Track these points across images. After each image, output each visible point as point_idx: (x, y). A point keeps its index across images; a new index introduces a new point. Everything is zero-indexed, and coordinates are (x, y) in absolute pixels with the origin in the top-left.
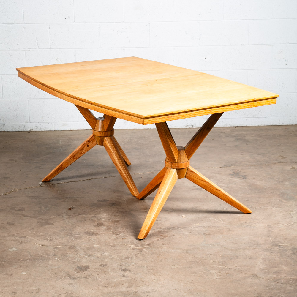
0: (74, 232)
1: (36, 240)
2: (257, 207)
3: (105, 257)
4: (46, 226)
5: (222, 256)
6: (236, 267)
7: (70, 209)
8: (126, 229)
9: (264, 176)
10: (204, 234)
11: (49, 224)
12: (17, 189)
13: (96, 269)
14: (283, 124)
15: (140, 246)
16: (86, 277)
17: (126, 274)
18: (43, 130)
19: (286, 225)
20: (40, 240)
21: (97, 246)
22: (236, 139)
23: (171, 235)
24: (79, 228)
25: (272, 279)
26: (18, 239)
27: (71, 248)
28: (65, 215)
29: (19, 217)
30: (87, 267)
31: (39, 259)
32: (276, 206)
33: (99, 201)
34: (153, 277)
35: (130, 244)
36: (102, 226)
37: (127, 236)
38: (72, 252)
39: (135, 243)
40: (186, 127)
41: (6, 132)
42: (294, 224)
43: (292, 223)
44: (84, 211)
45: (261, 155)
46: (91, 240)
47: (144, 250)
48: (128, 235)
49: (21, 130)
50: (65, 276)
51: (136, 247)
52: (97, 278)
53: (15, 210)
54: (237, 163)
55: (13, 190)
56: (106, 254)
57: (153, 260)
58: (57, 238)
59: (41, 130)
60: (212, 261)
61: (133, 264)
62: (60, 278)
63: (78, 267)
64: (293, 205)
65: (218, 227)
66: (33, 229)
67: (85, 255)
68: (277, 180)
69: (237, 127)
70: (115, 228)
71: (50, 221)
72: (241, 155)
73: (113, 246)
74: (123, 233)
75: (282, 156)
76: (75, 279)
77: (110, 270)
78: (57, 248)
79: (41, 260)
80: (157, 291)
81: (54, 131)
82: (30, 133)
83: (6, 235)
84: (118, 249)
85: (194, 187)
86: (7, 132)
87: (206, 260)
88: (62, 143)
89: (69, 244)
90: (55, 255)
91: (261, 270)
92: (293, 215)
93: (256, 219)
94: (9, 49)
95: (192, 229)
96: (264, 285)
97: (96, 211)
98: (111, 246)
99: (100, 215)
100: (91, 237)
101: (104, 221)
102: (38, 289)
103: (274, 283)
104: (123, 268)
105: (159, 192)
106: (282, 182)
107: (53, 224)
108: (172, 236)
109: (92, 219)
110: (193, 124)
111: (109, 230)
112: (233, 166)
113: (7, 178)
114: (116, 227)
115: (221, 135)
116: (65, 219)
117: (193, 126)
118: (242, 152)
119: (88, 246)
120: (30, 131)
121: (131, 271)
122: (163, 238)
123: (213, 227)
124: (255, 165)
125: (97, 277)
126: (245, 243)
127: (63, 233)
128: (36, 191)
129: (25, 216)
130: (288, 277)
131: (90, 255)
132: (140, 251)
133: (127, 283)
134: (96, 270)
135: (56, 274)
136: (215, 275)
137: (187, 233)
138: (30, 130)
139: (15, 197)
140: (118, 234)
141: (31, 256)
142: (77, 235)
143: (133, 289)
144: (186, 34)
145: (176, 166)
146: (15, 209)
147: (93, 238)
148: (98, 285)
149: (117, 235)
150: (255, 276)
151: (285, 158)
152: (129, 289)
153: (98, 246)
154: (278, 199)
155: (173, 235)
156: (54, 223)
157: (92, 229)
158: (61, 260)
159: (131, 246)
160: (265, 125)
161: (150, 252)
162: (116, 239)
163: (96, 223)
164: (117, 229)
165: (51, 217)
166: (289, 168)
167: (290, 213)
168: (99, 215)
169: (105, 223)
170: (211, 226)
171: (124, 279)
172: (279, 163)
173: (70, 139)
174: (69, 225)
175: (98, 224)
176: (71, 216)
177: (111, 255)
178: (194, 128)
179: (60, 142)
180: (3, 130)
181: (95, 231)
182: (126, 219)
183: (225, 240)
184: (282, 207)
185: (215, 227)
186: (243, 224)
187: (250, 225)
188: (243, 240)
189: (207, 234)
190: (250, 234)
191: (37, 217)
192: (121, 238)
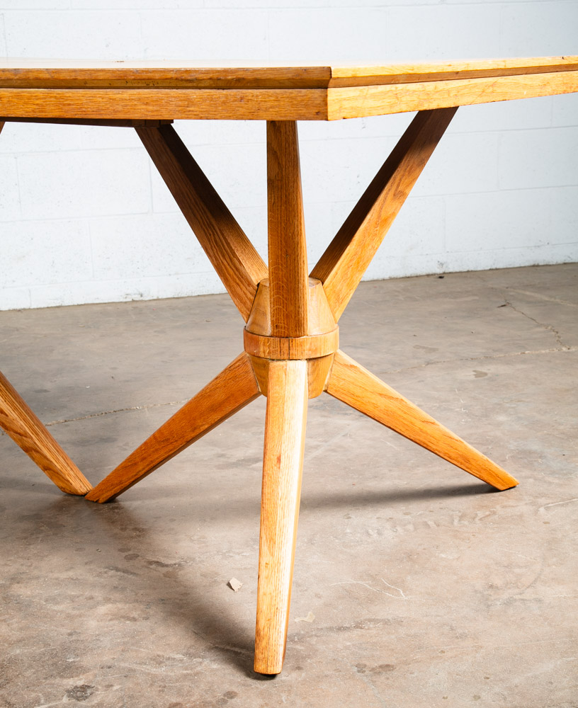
2: (480, 514)
10: (361, 668)
23: (220, 695)
40: (125, 300)
65: (399, 622)
68: (466, 413)
85: (222, 459)
93: (520, 567)
95: (298, 647)
106: (486, 416)
108: (225, 702)
110: (141, 291)
115: (224, 310)
117: (142, 296)
123: (380, 625)
151: (434, 350)
154: (523, 474)
155: (231, 695)
166: (467, 374)
170: (370, 620)
172: (428, 363)
178: (146, 301)
184: (567, 504)
185: (386, 622)
186: (486, 593)
187: (517, 597)
188: (552, 683)
189: (373, 669)
190: (554, 645)
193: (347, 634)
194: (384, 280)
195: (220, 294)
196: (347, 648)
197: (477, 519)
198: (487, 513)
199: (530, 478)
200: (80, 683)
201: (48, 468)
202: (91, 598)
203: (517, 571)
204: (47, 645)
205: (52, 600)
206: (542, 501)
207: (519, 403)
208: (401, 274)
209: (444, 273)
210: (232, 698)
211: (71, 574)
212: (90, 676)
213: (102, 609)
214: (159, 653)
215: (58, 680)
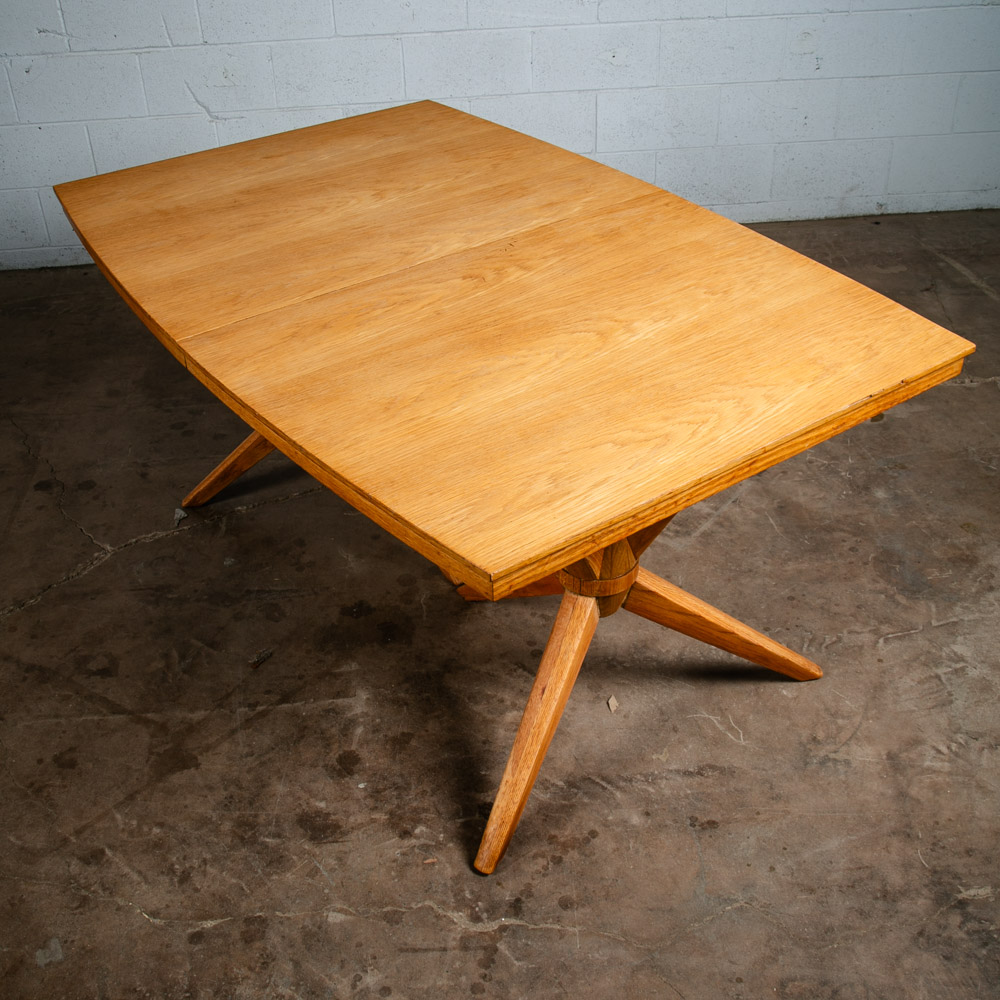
0: (262, 819)
1: (135, 877)
4: (176, 779)
7: (256, 665)
8: (434, 793)
10: (693, 822)
11: (186, 762)
12: (109, 548)
15: (485, 915)
19: (945, 750)
20: (147, 881)
21: (340, 916)
23: (586, 833)
24: (281, 788)
26: (77, 870)
27: (249, 931)
28: (240, 704)
29: (96, 718)
33: (345, 611)
35: (452, 900)
36: (356, 777)
37: (439, 846)
38: (253, 964)
39: (467, 895)
42: (967, 743)
43: (960, 739)
44: (297, 674)
46: (317, 871)
47: (502, 947)
48: (441, 837)
51: (472, 928)
53: (90, 674)
55: (96, 555)
56: (371, 979)
58: (205, 862)
64: (933, 622)
65: (732, 773)
66: (132, 797)
68: (850, 480)
70: (397, 788)
71: (189, 745)
73: (395, 917)
74: (425, 822)
78: (201, 936)
83: (37, 839)
84: (410, 941)
89: (244, 907)
92: (949, 688)
93: (843, 717)
95: (650, 789)
97: (335, 675)
98: (385, 917)
99: (350, 701)
100: (318, 851)
101: (361, 743)
105: (540, 687)
106: (867, 488)
107: (197, 766)
108: (587, 840)
109: (324, 725)
111: (379, 804)
113: (90, 485)
114: (400, 781)
116: (236, 731)
119: (308, 922)
122: (561, 860)
123: (717, 773)
126: (840, 889)
127: (227, 826)
129: (114, 709)
132: (490, 955)
137: (636, 819)
140: (409, 827)
142: (274, 841)
145: (597, 588)
146: (90, 666)
147: (326, 861)
149: (406, 833)
153: (343, 917)
154: (878, 586)
155: (593, 834)
156: (201, 754)
157: (323, 797)
159: (455, 917)
161: (524, 965)
162: (402, 869)
163: (333, 756)
164: (404, 796)
165: (195, 717)
167: (938, 672)
168: (346, 701)
169: (364, 753)
170: (710, 767)
174: (249, 771)
175: (340, 760)
176: (259, 709)
181: (331, 808)
182: (433, 726)
183: (772, 869)
184: (904, 636)
185: (722, 770)
186: (808, 746)
187: (832, 756)
188: (831, 862)
189: (702, 824)
190: (845, 819)
191: (150, 715)
192: (419, 861)
193: (689, 780)
194: (819, 220)
196: (687, 796)
198: (834, 639)
199: (882, 593)
203: (840, 722)
204: (467, 752)
206: (885, 628)
207: (901, 471)
208: (837, 214)
209: (882, 215)
210: (594, 837)
214: (548, 777)
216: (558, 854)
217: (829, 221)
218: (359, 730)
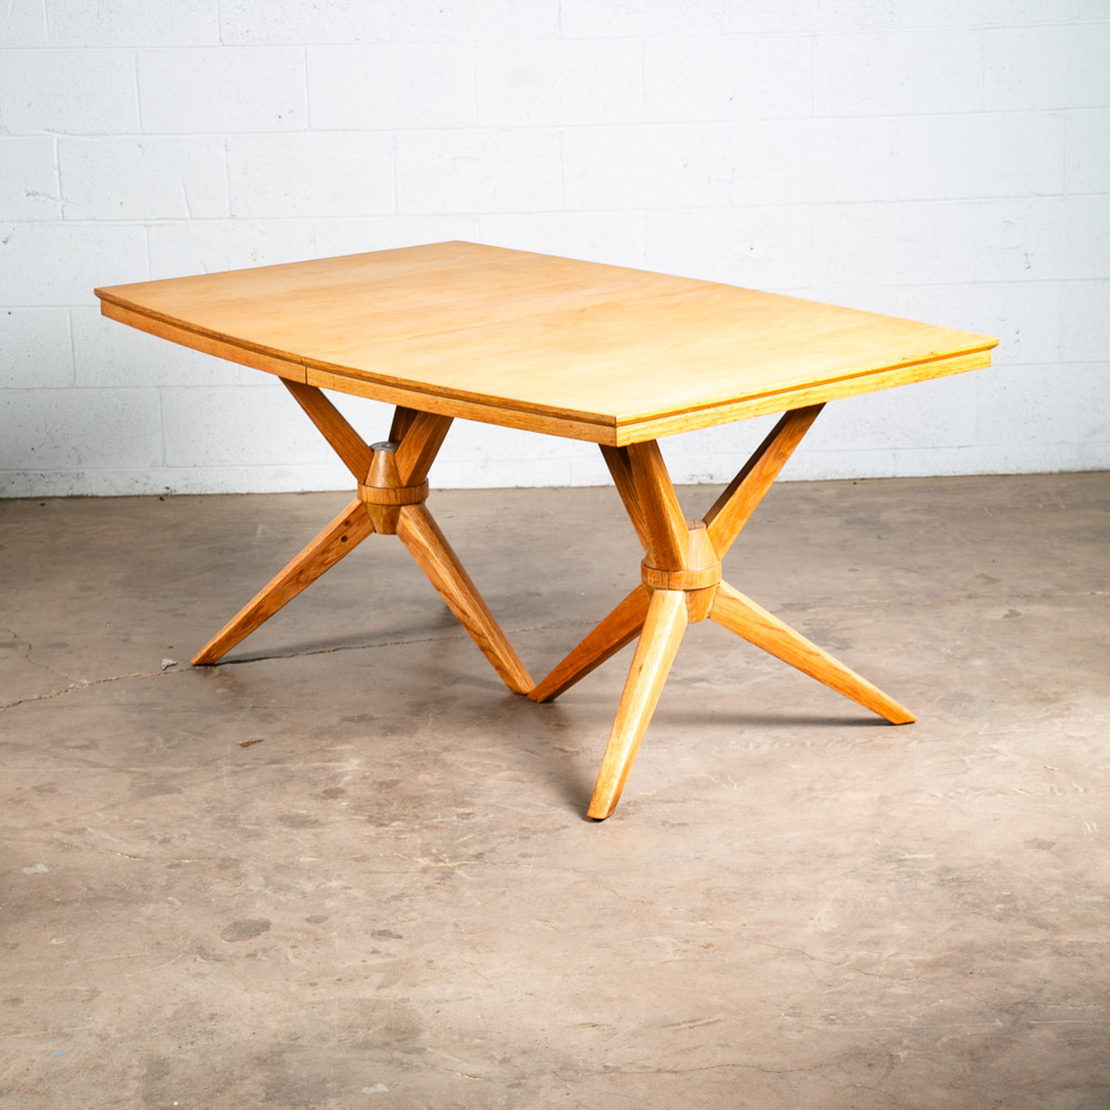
0: (243, 816)
1: (117, 840)
2: (858, 741)
3: (328, 894)
4: (158, 798)
5: (708, 893)
6: (744, 925)
7: (245, 745)
8: (414, 807)
9: (910, 640)
10: (664, 823)
11: (168, 791)
12: (86, 682)
13: (292, 930)
14: (1019, 472)
15: (447, 860)
16: (253, 955)
17: (384, 945)
18: (209, 492)
19: (940, 795)
20: (127, 842)
21: (310, 859)
22: (846, 521)
23: (557, 826)
24: (263, 804)
25: (848, 963)
26: (60, 836)
27: (225, 865)
28: (227, 764)
29: (76, 769)
30: (266, 925)
31: (114, 899)
32: (923, 736)
33: (345, 719)
34: (468, 956)
35: (419, 853)
36: (339, 800)
37: (413, 830)
38: (227, 878)
39: (434, 851)
40: (689, 483)
41: (87, 497)
42: (966, 792)
43: (961, 790)
44: (288, 750)
45: (915, 572)
46: (293, 840)
47: (459, 872)
48: (417, 827)
49: (136, 493)
50: (187, 953)
51: (434, 865)
52: (290, 957)
53: (67, 748)
54: (829, 598)
55: (71, 686)
56: (334, 884)
57: (479, 904)
58: (185, 835)
59: (203, 492)
60: (669, 908)
61: (414, 914)
62: (170, 958)
63: (235, 925)
64: (980, 733)
65: (715, 802)
66: (114, 806)
67: (267, 886)
68: (949, 655)
69: (863, 479)
70: (379, 805)
71: (173, 783)
72: (852, 574)
73: (364, 859)
74: (403, 821)
75: (985, 576)
76: (218, 961)
77: (335, 934)
78: (178, 866)
79: (120, 901)
80: (470, 998)
81: (248, 494)
82: (167, 501)
83: (22, 823)
84: (374, 869)
86: (93, 497)
87: (651, 903)
88: (263, 533)
89: (221, 854)
90: (169, 886)
91: (823, 934)
92: (970, 766)
93: (847, 779)
94: (94, 220)
96: (820, 981)
97: (329, 752)
98: (355, 859)
99: (341, 764)
100: (295, 832)
101: (348, 784)
102: (94, 991)
103: (852, 976)
104: (380, 927)
106: (965, 659)
107: (180, 792)
108: (559, 830)
109: (312, 775)
110: (711, 472)
111: (359, 812)
112: (813, 607)
113: (62, 645)
114: (383, 802)
115: (802, 506)
116: (222, 777)
117: (712, 478)
118: (857, 564)
119: (281, 861)
120: (166, 495)
121: (401, 937)
122: (528, 837)
123: (700, 802)
124: (889, 605)
125: (290, 953)
126: (790, 853)
127: (208, 820)
128: (148, 688)
129: (94, 765)
130: (904, 957)
131: (282, 888)
132: (446, 875)
133: (382, 975)
134: (290, 934)
135: (159, 943)
136: (670, 949)
138: (166, 491)
139: (74, 706)
140: (386, 822)
141: (90, 889)
142: (253, 827)
143: (396, 992)
144: (685, 166)
146: (68, 744)
147: (302, 836)
148: (287, 980)
149: (382, 825)
150: (798, 953)
151: (993, 581)
152: (385, 992)
153: (314, 859)
154: (934, 714)
155: (564, 827)
156: (185, 787)
157: (305, 807)
158: (183, 902)
159: (420, 860)
160: (958, 474)
161: (476, 879)
162: (374, 840)
163: (319, 790)
164: (386, 809)
165: (180, 770)
166: (998, 613)
167: (965, 758)
168: (337, 764)
169: (351, 788)
170: (695, 799)
171: (374, 961)
172: (970, 597)
173: (295, 519)
174: (233, 796)
175: (325, 792)
176: (247, 767)
177: (350, 888)
178: (715, 485)
179: (259, 532)
180: (76, 493)
181: (312, 813)
183: (730, 844)
184: (942, 740)
185: (706, 801)
186: (801, 792)
187: (822, 796)
188: (789, 842)
189: (673, 824)
190: (815, 824)
191: (132, 769)
192: (393, 837)
193: (671, 805)
194: (1051, 474)
195: (815, 481)
196: (664, 812)
197: (850, 745)
199: (935, 717)
200: (468, 811)
201: (499, 668)
202: (498, 766)
203: (842, 781)
204: (453, 789)
205: (471, 765)
207: (1014, 649)
208: (1077, 466)
211: (490, 750)
212: (476, 808)
213: (503, 774)
214: (530, 802)
215: (453, 808)
216: (527, 835)
217: (1062, 473)
218: (347, 778)
